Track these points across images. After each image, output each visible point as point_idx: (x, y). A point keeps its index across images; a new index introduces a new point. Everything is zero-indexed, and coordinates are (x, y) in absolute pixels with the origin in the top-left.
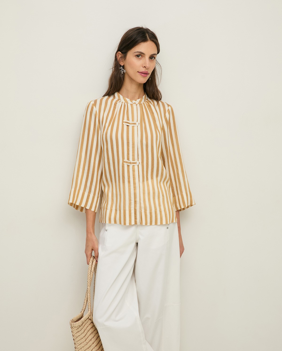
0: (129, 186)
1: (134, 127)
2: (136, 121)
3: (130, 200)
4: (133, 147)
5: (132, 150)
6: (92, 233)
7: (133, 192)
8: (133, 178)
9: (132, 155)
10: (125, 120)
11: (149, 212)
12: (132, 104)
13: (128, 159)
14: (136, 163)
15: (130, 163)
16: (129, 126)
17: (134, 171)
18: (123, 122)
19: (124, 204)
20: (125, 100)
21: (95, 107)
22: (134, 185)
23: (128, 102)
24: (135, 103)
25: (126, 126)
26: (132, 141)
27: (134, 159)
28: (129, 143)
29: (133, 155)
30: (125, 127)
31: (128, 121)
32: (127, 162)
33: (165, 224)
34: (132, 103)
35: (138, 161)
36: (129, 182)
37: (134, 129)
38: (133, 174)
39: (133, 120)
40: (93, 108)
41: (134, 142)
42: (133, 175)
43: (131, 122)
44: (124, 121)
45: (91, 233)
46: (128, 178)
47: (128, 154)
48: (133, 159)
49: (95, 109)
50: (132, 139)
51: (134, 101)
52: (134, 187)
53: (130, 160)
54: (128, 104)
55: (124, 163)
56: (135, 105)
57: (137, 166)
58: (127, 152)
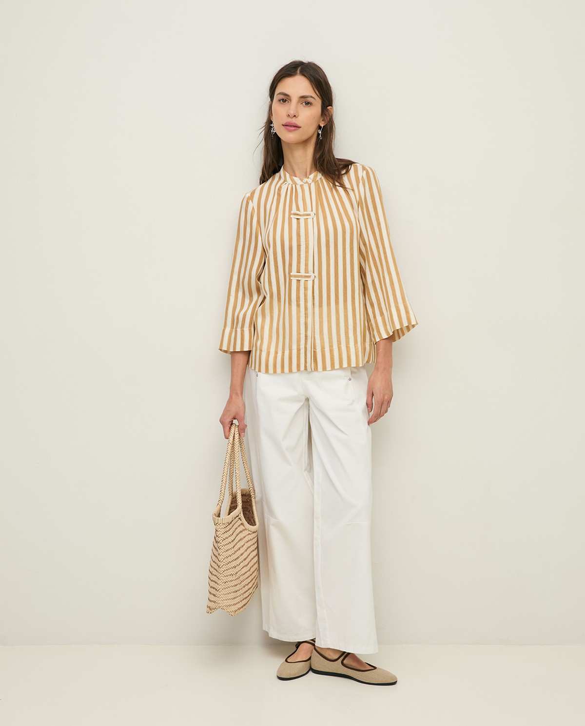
0: (298, 312)
1: (307, 221)
2: (311, 210)
3: (299, 334)
4: (307, 252)
5: (304, 256)
6: (240, 395)
7: (304, 320)
8: (305, 299)
9: (304, 264)
10: (294, 210)
11: (329, 349)
12: (303, 185)
13: (298, 271)
14: (309, 277)
15: (301, 276)
16: (299, 219)
17: (306, 289)
18: (290, 214)
19: (289, 342)
20: (292, 180)
21: (251, 201)
22: (305, 310)
23: (297, 183)
24: (307, 182)
25: (296, 219)
26: (305, 243)
27: (307, 271)
28: (300, 246)
29: (306, 265)
30: (294, 222)
31: (298, 212)
32: (295, 276)
33: (355, 366)
34: (302, 183)
35: (314, 273)
36: (298, 305)
37: (307, 223)
38: (305, 293)
39: (305, 210)
40: (248, 203)
41: (308, 243)
42: (305, 296)
43: (302, 212)
44: (292, 212)
45: (237, 394)
46: (297, 301)
47: (299, 263)
48: (305, 271)
49: (251, 204)
50: (306, 239)
51: (305, 180)
52: (305, 314)
53: (301, 272)
54: (297, 186)
55: (291, 278)
56: (307, 185)
57: (312, 281)
58: (298, 259)
